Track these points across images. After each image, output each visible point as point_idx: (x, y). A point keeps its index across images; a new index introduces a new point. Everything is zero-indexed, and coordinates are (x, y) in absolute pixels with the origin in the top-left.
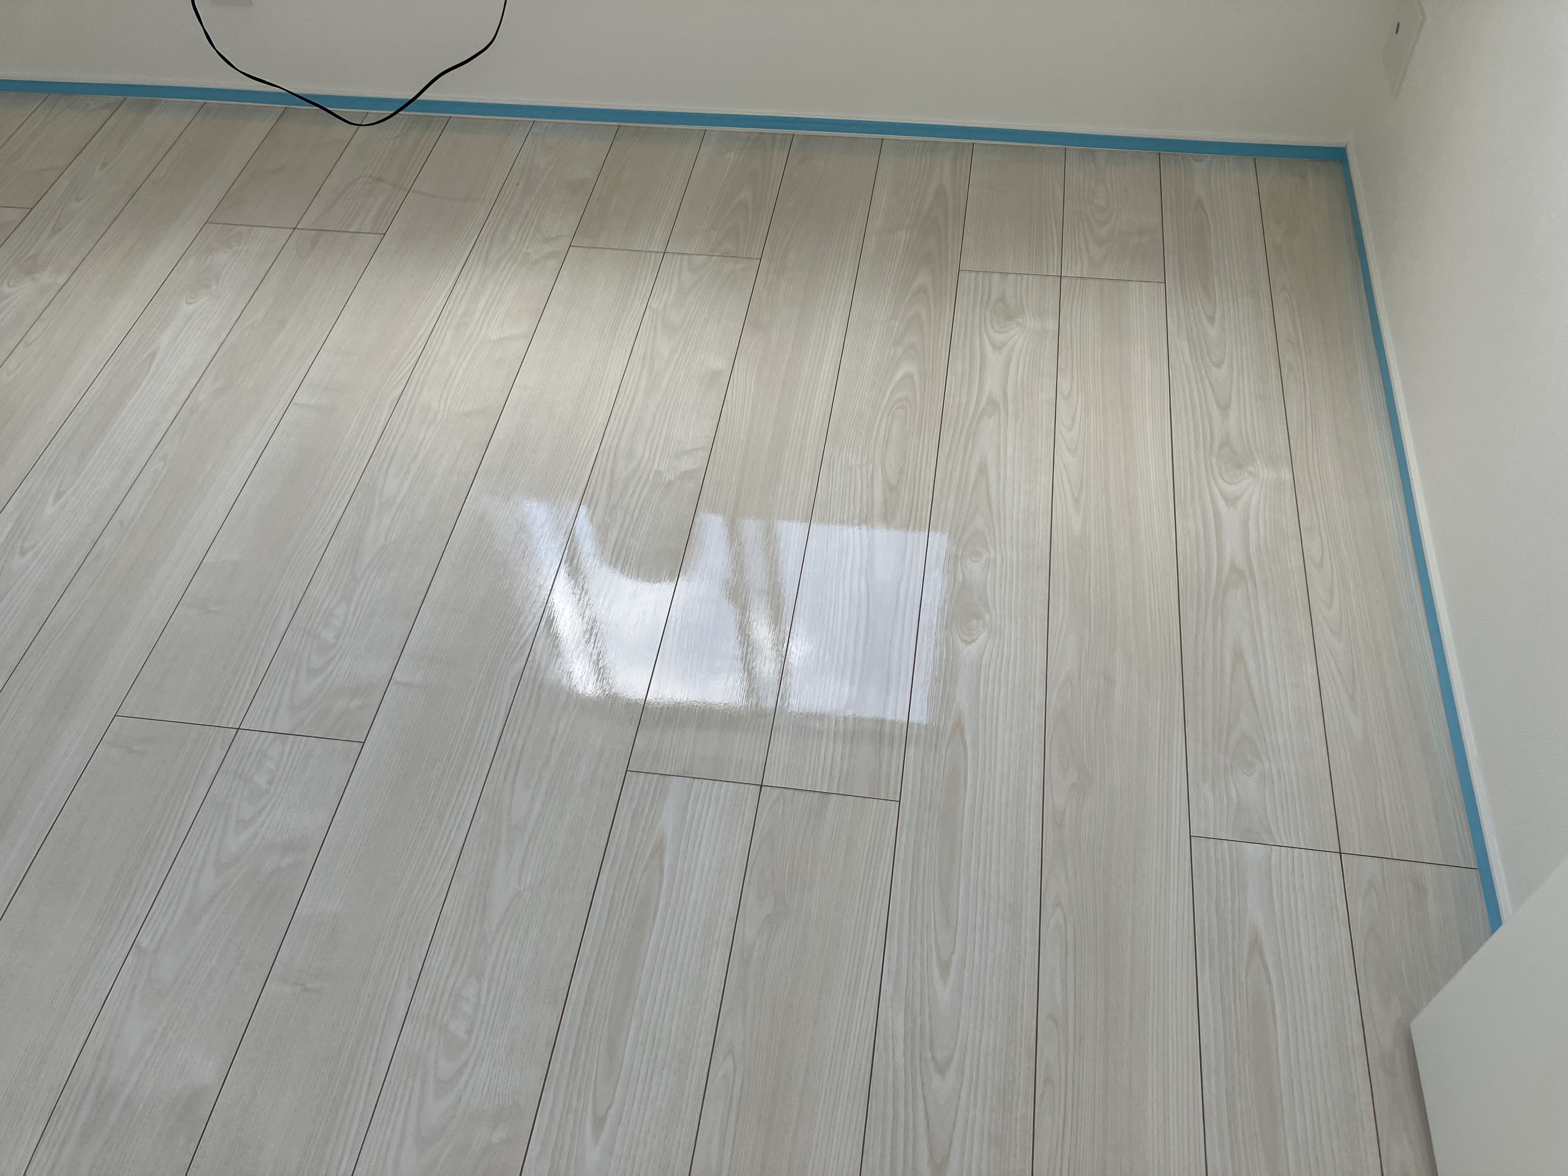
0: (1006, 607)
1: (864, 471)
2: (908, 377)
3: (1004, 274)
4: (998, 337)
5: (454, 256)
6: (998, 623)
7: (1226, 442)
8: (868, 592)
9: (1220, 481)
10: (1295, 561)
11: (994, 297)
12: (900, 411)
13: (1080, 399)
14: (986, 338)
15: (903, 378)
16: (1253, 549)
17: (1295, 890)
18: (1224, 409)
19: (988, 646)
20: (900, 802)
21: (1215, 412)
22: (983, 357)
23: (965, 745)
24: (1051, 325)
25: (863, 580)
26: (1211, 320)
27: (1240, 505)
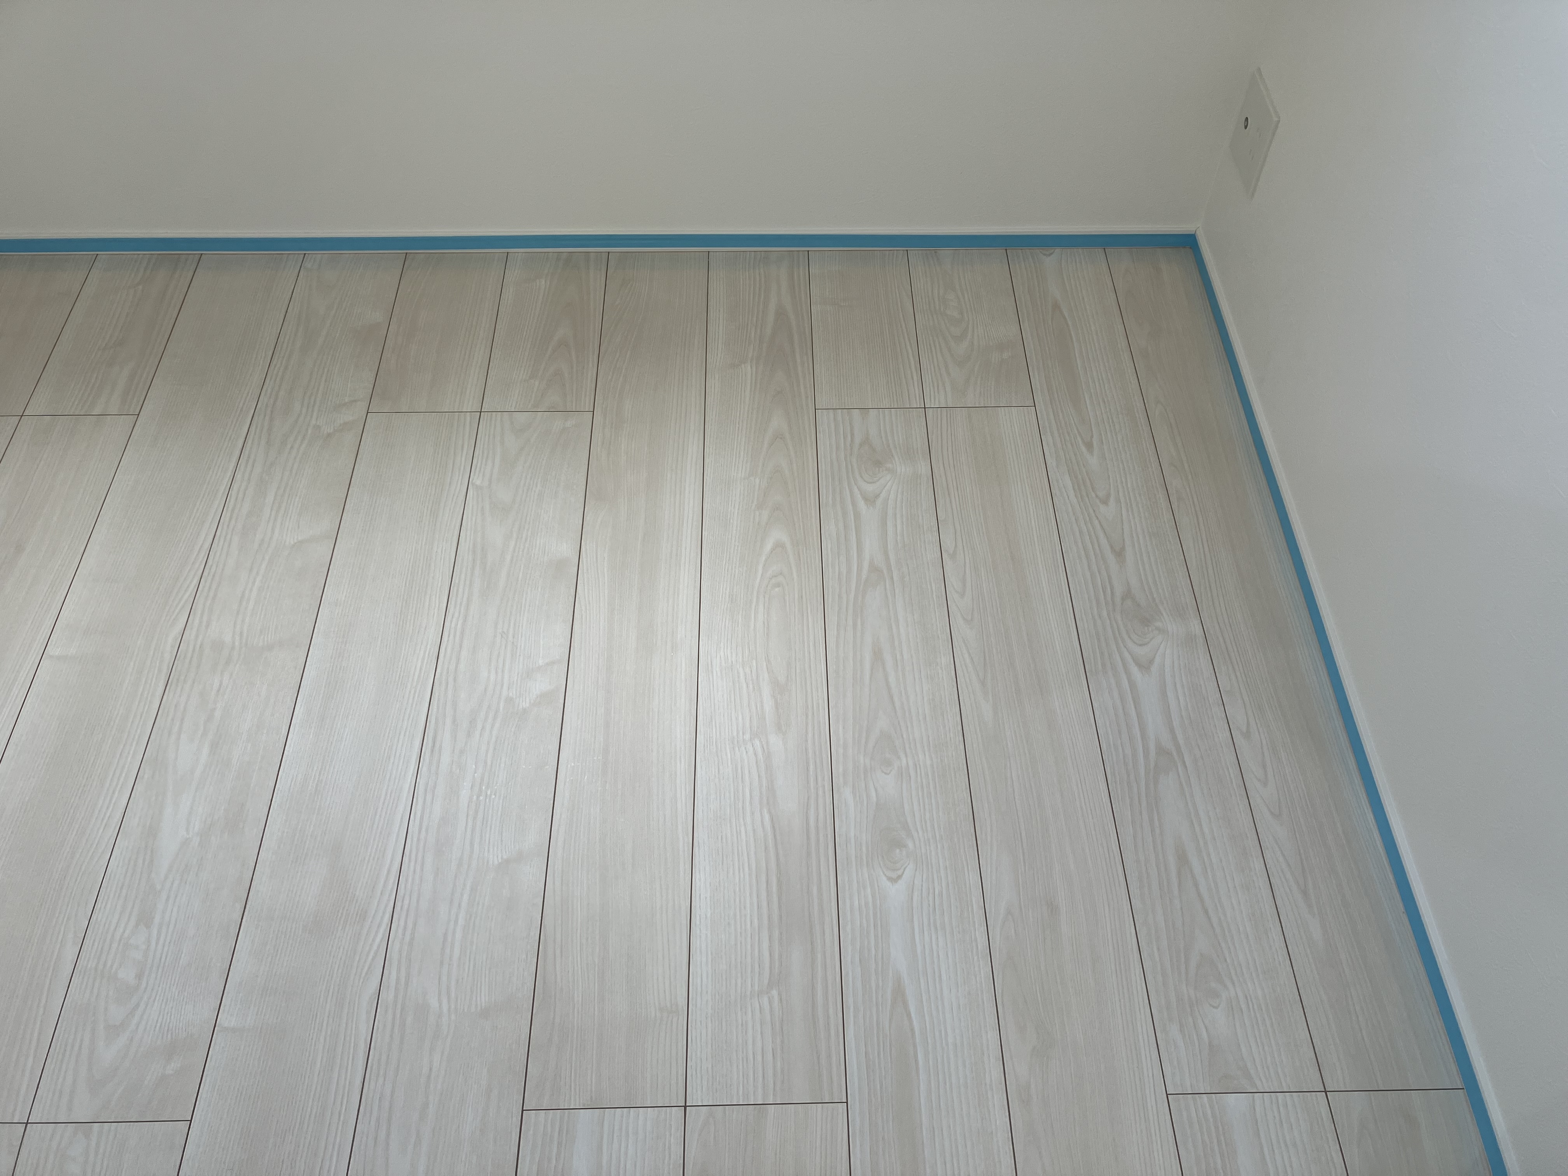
0: (929, 828)
1: (748, 670)
2: (779, 545)
3: (864, 410)
4: (870, 488)
5: (228, 438)
6: (923, 851)
7: (1128, 595)
8: (774, 827)
9: (1130, 644)
10: (1223, 735)
11: (857, 440)
12: (777, 589)
13: (967, 558)
14: (856, 490)
15: (773, 550)
16: (1176, 723)
17: (1286, 1145)
18: (1119, 554)
19: (916, 882)
20: (847, 1103)
21: (1111, 558)
22: (857, 516)
23: (909, 1015)
24: (923, 468)
25: (765, 811)
26: (1089, 446)
27: (1155, 668)
